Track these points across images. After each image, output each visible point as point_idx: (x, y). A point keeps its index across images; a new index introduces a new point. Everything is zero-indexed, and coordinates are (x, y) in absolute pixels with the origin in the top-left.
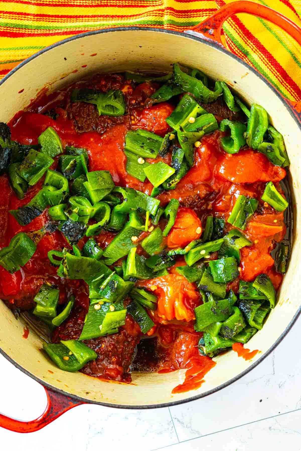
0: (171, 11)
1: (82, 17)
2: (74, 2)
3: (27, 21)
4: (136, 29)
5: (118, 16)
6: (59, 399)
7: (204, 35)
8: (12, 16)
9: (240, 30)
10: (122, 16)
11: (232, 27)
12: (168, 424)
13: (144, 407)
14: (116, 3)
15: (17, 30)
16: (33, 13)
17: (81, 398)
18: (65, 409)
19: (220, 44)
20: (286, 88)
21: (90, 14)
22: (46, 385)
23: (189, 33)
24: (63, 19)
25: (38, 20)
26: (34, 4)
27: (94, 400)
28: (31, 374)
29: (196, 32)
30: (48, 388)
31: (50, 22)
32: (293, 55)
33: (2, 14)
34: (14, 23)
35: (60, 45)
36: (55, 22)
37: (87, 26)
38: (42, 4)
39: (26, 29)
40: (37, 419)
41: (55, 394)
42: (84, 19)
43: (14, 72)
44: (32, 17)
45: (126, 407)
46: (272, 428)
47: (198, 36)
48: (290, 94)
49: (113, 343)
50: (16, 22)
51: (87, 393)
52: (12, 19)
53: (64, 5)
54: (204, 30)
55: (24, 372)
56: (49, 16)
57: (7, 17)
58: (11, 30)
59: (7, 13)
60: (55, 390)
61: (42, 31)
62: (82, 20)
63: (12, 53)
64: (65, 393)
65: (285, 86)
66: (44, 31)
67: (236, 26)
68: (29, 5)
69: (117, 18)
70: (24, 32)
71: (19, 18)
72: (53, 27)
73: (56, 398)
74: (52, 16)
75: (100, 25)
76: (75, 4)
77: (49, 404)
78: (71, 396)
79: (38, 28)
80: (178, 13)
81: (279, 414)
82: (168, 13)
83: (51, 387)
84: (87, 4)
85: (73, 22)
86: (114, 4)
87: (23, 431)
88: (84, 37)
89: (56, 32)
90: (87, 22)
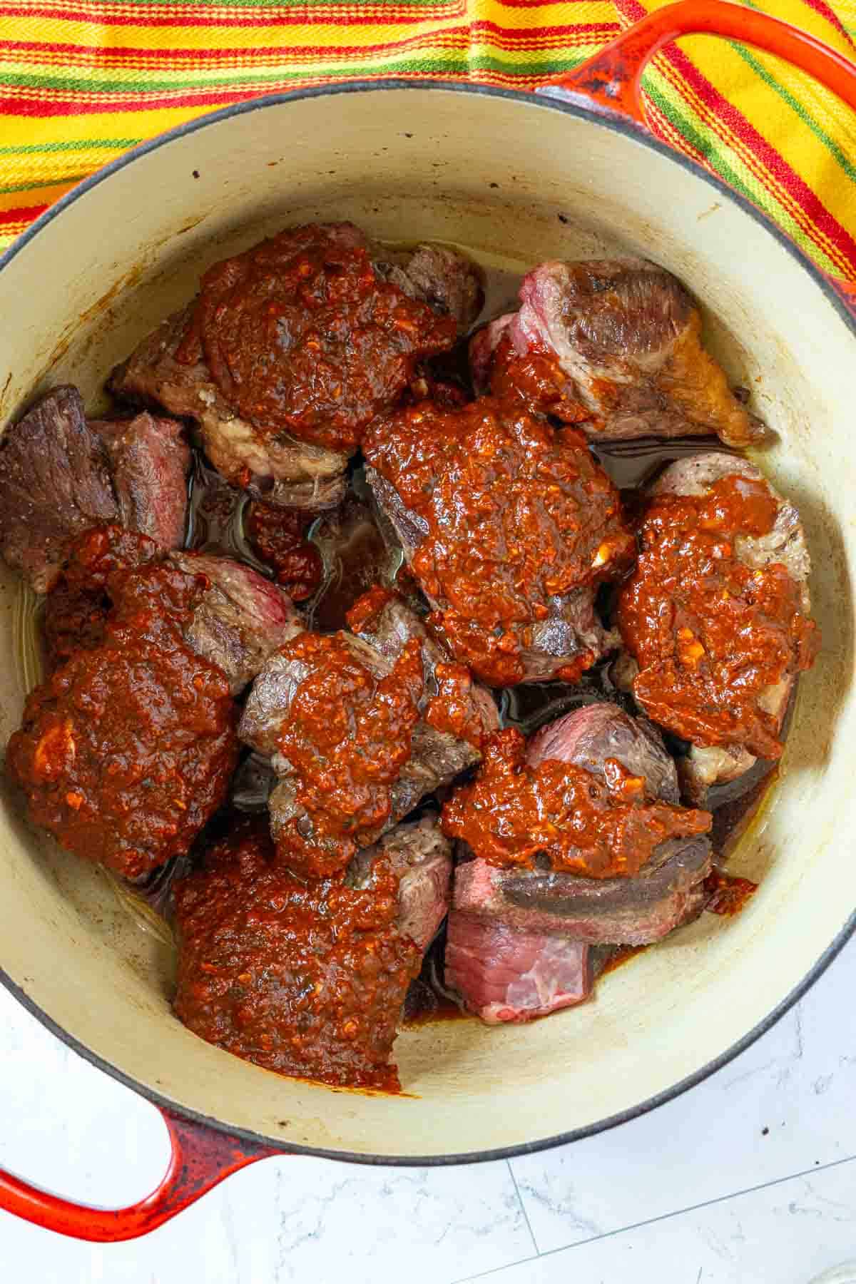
0: (490, 33)
1: (235, 53)
2: (210, 13)
3: (78, 69)
4: (398, 87)
5: (339, 50)
6: (204, 1142)
7: (593, 97)
8: (37, 56)
9: (686, 83)
10: (349, 50)
11: (664, 74)
12: (508, 1205)
13: (446, 1159)
14: (332, 12)
15: (49, 94)
16: (94, 45)
17: (267, 1138)
18: (223, 1171)
19: (639, 123)
20: (819, 245)
21: (258, 46)
22: (166, 1104)
23: (551, 95)
24: (181, 60)
25: (109, 64)
26: (98, 20)
27: (304, 1144)
28: (123, 1075)
29: (568, 92)
30: (172, 1114)
31: (144, 71)
32: (836, 149)
33: (5, 51)
34: (42, 75)
35: (183, 134)
36: (159, 68)
37: (250, 78)
38: (121, 18)
39: (75, 93)
40: (143, 1202)
41: (191, 1129)
42: (240, 59)
43: (53, 215)
44: (92, 57)
45: (394, 1161)
46: (796, 1207)
47: (575, 103)
48: (831, 262)
49: (346, 978)
50: (47, 72)
51: (283, 1124)
52: (36, 63)
53: (183, 22)
54: (594, 86)
55: (103, 1070)
56: (140, 53)
57: (21, 58)
58: (32, 95)
59: (18, 45)
60: (194, 1117)
61: (121, 96)
62: (236, 62)
63: (38, 159)
64: (221, 1127)
65: (816, 239)
66: (128, 96)
67: (675, 70)
68: (83, 22)
69: (334, 55)
70: (68, 100)
71: (56, 60)
72: (151, 82)
73: (195, 1140)
74: (150, 53)
75: (286, 77)
76: (215, 16)
77: (175, 1158)
78: (239, 1133)
79: (109, 87)
80: (510, 37)
81: (817, 1166)
82: (481, 39)
83: (180, 1110)
84: (249, 17)
85: (209, 69)
86: (326, 15)
87: (104, 1238)
88: (254, 112)
89: (163, 97)
90: (251, 67)
